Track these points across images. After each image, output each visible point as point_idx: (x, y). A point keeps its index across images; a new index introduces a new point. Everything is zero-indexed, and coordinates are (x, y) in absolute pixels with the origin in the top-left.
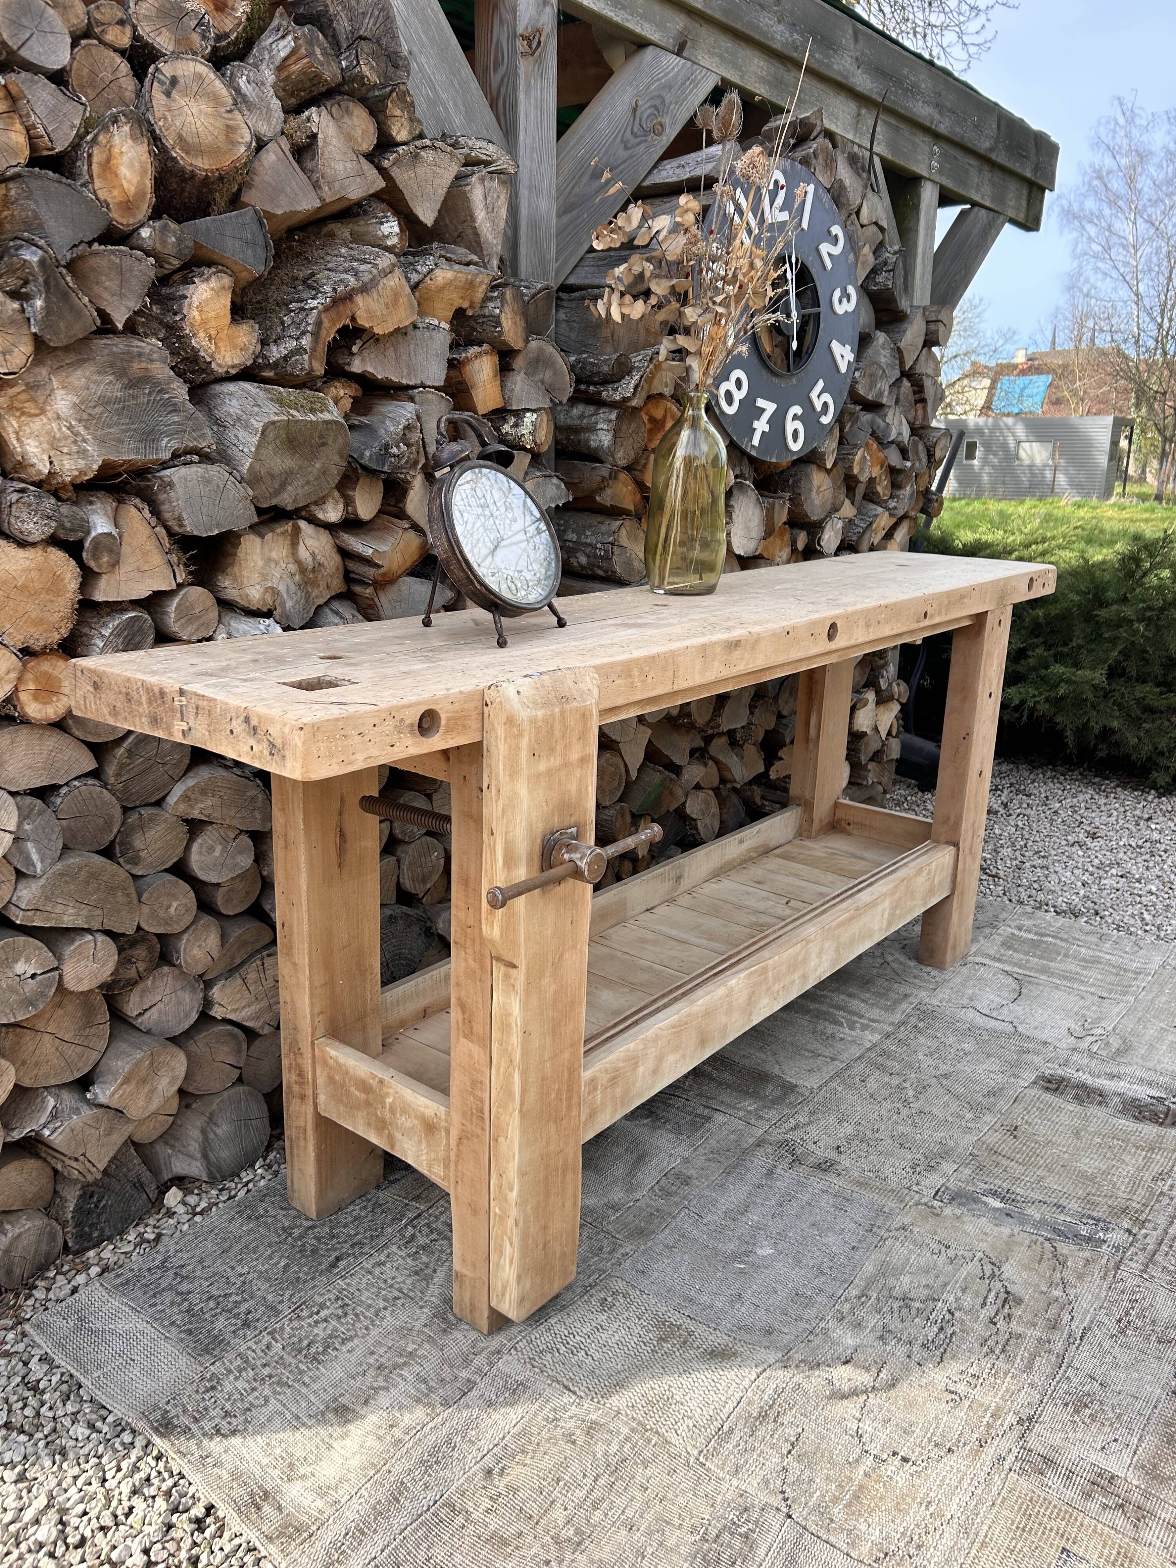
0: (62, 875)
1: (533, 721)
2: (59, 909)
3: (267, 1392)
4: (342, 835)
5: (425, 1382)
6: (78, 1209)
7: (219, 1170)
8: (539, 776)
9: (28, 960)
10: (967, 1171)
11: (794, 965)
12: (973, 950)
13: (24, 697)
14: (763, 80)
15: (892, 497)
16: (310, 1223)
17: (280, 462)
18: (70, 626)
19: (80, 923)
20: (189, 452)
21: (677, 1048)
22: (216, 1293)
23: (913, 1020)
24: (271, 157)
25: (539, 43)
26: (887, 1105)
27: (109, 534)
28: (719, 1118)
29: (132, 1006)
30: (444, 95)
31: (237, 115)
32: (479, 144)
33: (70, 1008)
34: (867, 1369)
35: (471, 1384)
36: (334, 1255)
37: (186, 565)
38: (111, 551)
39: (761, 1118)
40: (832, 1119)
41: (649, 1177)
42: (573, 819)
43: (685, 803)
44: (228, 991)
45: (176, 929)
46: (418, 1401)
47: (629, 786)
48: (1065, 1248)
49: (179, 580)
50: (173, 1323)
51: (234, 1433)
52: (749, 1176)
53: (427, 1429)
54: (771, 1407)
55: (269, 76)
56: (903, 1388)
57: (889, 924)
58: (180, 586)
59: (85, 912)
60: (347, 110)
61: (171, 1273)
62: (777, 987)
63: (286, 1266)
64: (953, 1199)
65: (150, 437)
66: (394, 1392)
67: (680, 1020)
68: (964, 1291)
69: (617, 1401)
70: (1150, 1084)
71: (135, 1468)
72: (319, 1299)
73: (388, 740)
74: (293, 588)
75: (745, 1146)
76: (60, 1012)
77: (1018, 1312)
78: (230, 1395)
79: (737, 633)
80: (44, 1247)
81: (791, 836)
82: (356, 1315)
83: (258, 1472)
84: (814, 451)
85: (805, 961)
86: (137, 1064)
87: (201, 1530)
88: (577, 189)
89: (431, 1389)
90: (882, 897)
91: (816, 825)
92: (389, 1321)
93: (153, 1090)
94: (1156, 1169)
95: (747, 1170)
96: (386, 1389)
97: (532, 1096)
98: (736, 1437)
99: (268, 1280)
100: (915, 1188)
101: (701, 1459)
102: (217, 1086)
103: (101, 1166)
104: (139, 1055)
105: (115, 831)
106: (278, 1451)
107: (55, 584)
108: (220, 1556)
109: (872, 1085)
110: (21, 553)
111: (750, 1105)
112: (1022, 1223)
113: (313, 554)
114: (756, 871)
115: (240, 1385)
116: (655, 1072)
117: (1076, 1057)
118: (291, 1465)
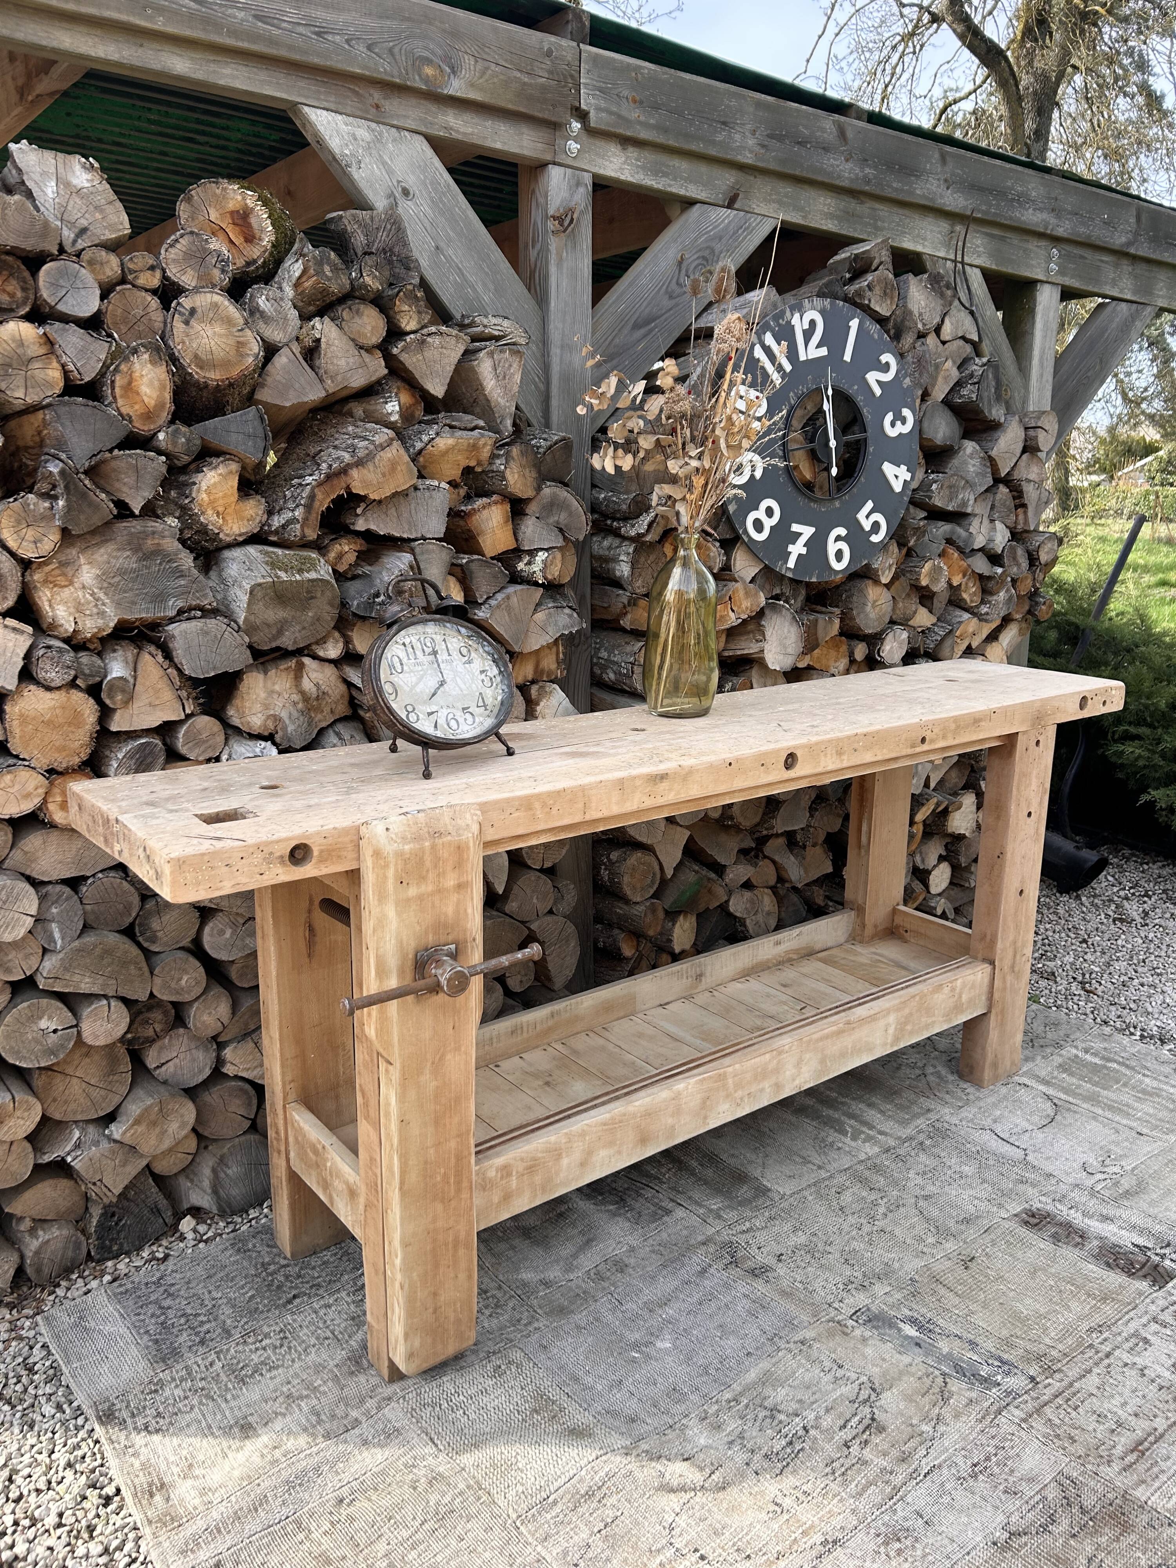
0: (79, 950)
1: (399, 854)
2: (77, 978)
3: (195, 1402)
4: (311, 929)
5: (318, 1415)
6: (100, 1225)
7: (229, 1205)
8: (408, 900)
9: (50, 1018)
10: (898, 1296)
11: (761, 1074)
12: (1025, 1069)
13: (51, 807)
14: (831, 216)
15: (983, 602)
16: (283, 1262)
17: (273, 614)
18: (89, 751)
19: (96, 990)
20: (191, 609)
21: (611, 1144)
22: (189, 1311)
23: (921, 1137)
24: (281, 360)
25: (572, 220)
26: (852, 1220)
27: (121, 678)
28: (680, 1213)
29: (151, 1059)
30: (472, 279)
31: (248, 332)
32: (494, 321)
33: (96, 1057)
34: (701, 1469)
35: (357, 1423)
36: (294, 1292)
37: (196, 698)
38: (123, 691)
39: (719, 1217)
40: (787, 1227)
41: (589, 1261)
42: (450, 938)
43: (727, 902)
44: (240, 1052)
45: (187, 998)
46: (305, 1430)
47: (664, 883)
48: (955, 1385)
49: (188, 711)
50: (147, 1332)
51: (157, 1431)
52: (683, 1271)
53: (302, 1456)
54: (599, 1488)
55: (289, 292)
56: (733, 1492)
57: (897, 1039)
58: (188, 717)
59: (100, 981)
60: (358, 312)
61: (162, 1289)
62: (740, 1093)
63: (253, 1296)
64: (870, 1321)
65: (160, 598)
66: (289, 1418)
67: (612, 1118)
68: (828, 1411)
69: (467, 1459)
70: (1142, 1232)
71: (77, 1447)
72: (266, 1329)
73: (257, 870)
74: (295, 714)
75: (693, 1242)
76: (88, 1060)
77: (876, 1439)
78: (167, 1399)
79: (662, 768)
80: (70, 1254)
81: (842, 940)
82: (290, 1348)
83: (163, 1467)
84: (867, 566)
85: (777, 1071)
86: (147, 1110)
87: (105, 1505)
88: (617, 340)
89: (320, 1422)
90: (888, 1012)
91: (869, 931)
92: (312, 1357)
93: (164, 1132)
94: (1098, 1319)
95: (683, 1265)
96: (284, 1415)
97: (413, 1177)
98: (557, 1509)
99: (234, 1306)
100: (836, 1305)
101: (518, 1523)
102: (227, 1133)
103: (117, 1191)
104: (149, 1101)
105: (134, 914)
106: (184, 1452)
107: (76, 719)
108: (111, 1528)
109: (847, 1198)
110: (48, 695)
111: (715, 1204)
112: (927, 1354)
113: (317, 685)
114: (789, 974)
115: (178, 1392)
116: (583, 1164)
117: (1075, 1195)
118: (191, 1466)
